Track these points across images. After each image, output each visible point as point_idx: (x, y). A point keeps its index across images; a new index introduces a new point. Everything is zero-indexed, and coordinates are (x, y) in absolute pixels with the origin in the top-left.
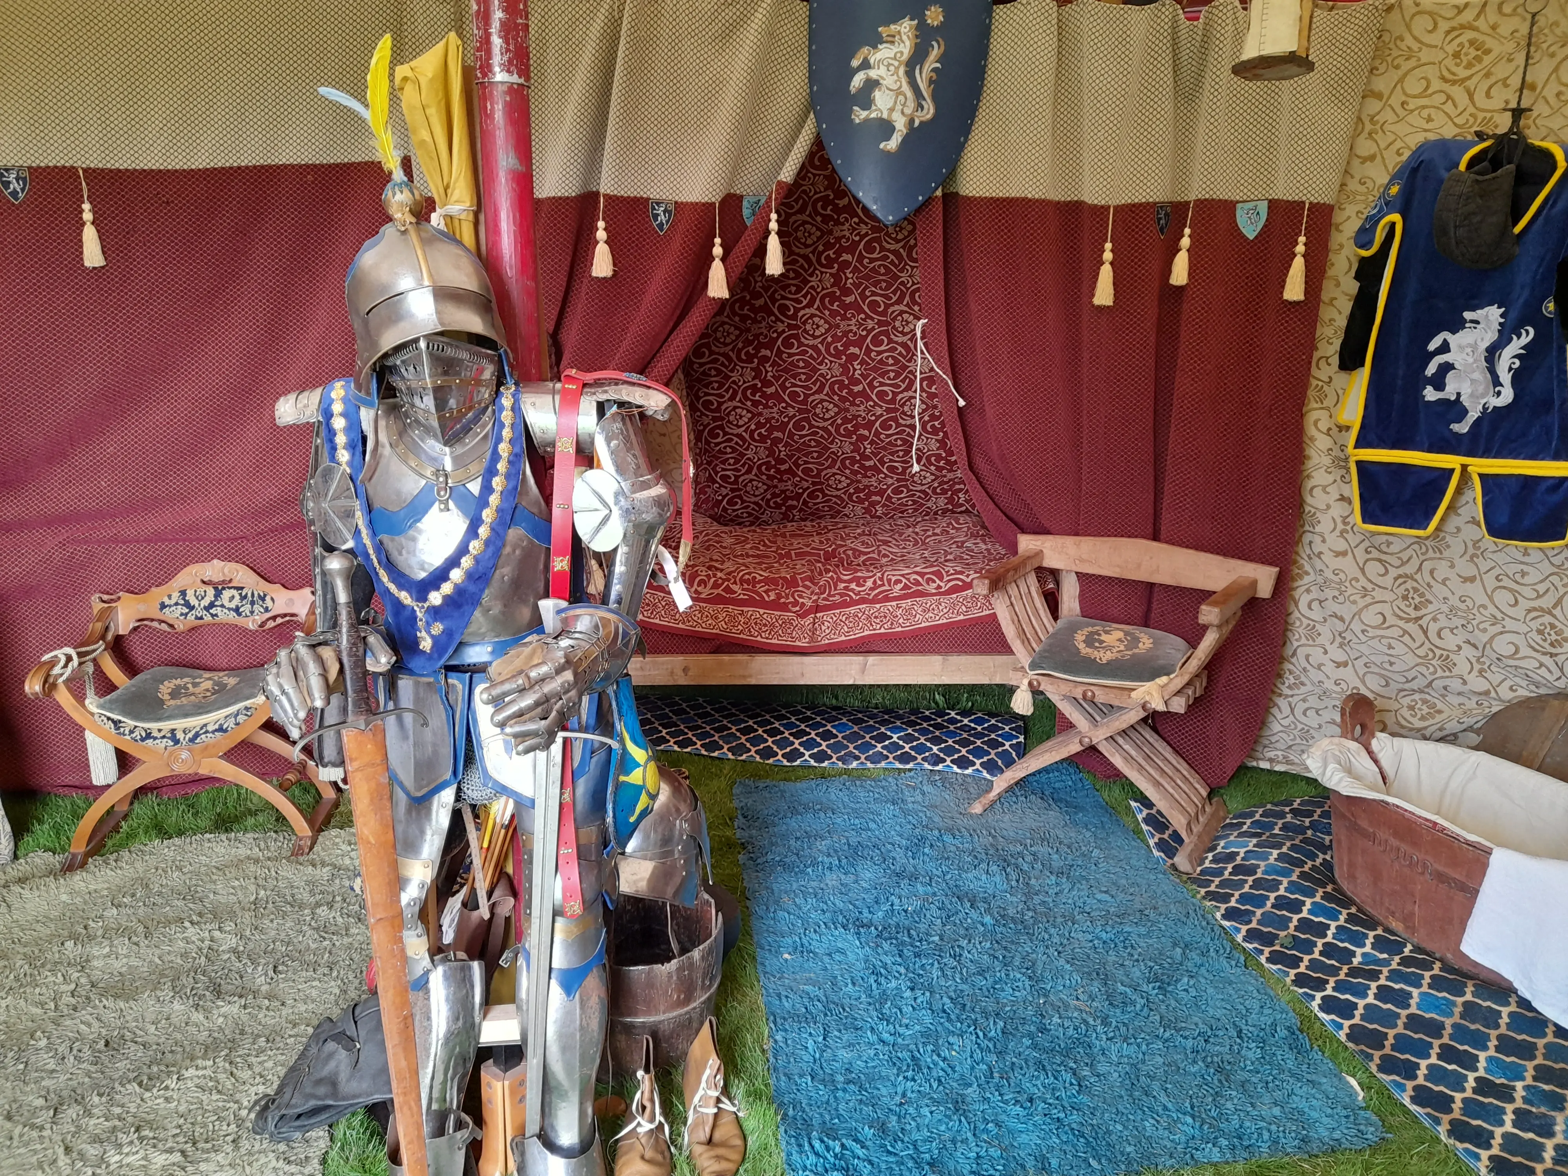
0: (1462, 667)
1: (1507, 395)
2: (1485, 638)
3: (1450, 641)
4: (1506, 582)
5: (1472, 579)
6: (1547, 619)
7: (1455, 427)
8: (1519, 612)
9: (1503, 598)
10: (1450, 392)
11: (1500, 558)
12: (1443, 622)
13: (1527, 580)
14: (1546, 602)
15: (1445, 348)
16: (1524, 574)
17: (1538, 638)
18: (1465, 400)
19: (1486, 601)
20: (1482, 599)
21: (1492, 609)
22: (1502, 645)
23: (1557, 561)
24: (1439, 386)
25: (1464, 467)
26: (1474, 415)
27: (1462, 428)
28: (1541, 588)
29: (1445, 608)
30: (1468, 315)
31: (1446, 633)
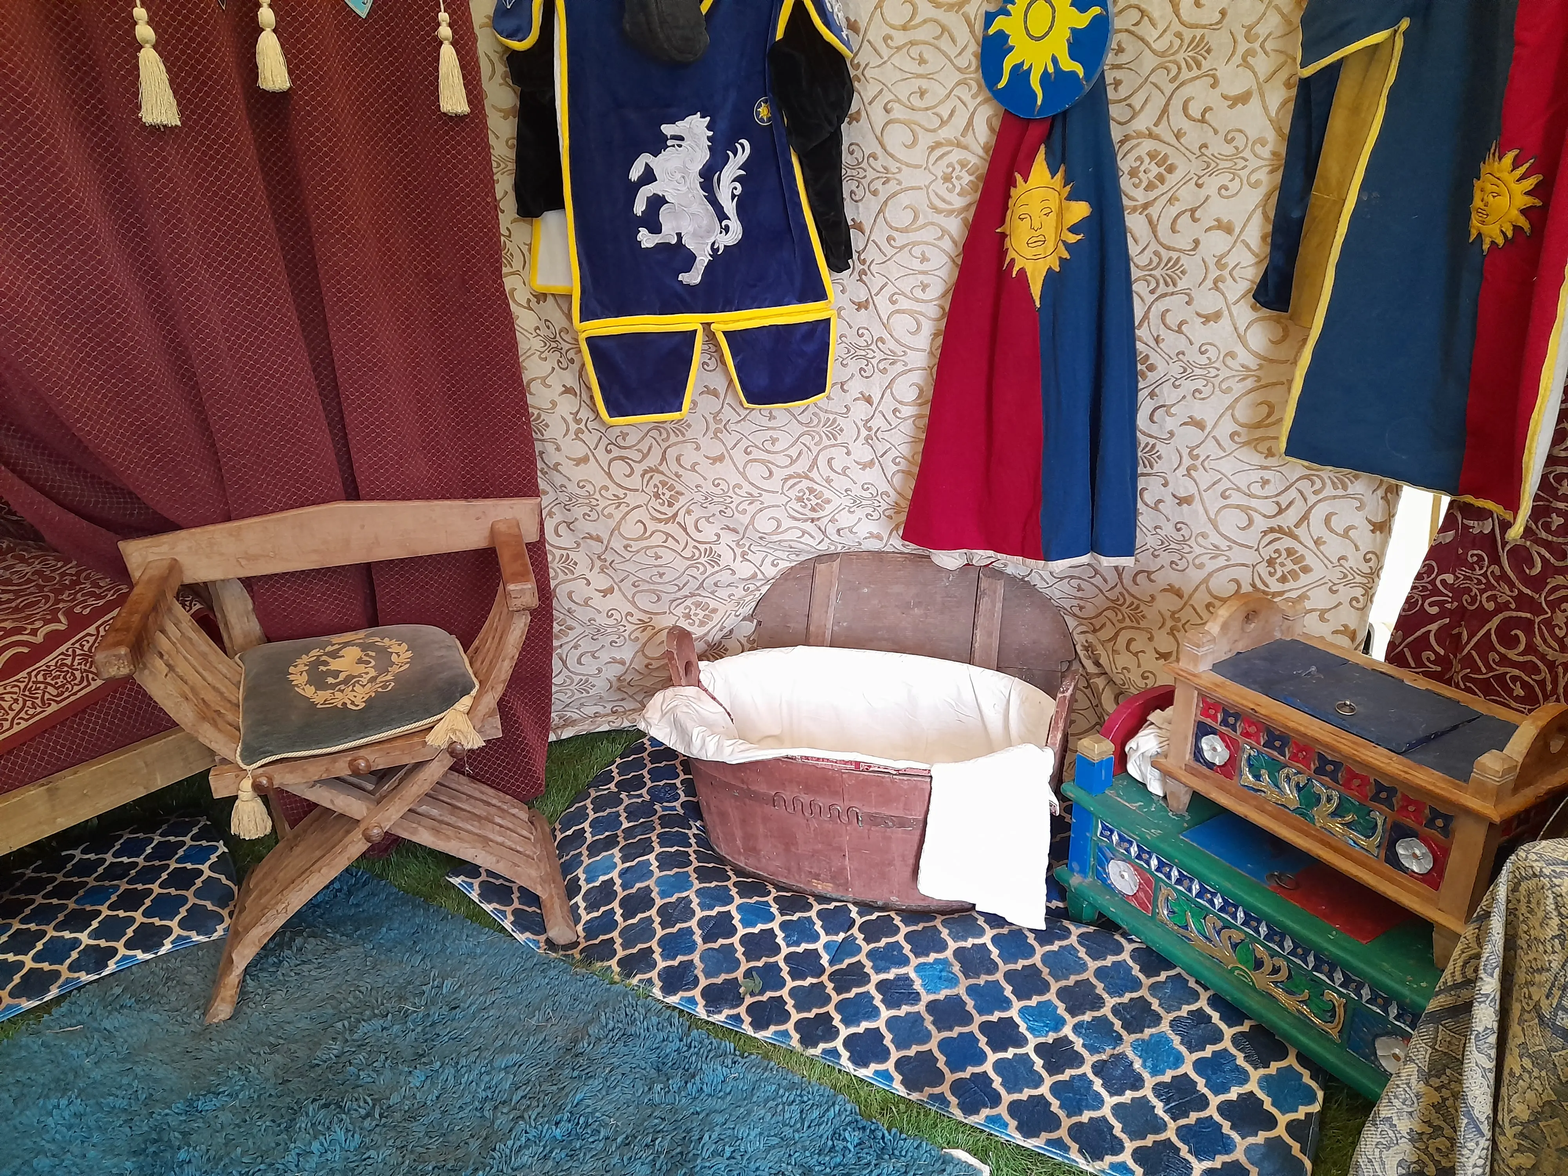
0: (727, 557)
1: (735, 233)
2: (745, 520)
3: (709, 532)
4: (756, 454)
5: (720, 459)
6: (805, 483)
7: (684, 277)
8: (775, 484)
9: (756, 472)
10: (668, 234)
11: (746, 427)
12: (697, 512)
13: (779, 447)
14: (801, 466)
15: (649, 176)
16: (774, 441)
17: (797, 506)
18: (689, 243)
19: (738, 479)
20: (734, 478)
21: (747, 487)
22: (764, 524)
23: (804, 418)
24: (655, 228)
25: (707, 325)
26: (703, 259)
27: (693, 277)
28: (794, 453)
29: (699, 497)
30: (667, 129)
31: (702, 524)
